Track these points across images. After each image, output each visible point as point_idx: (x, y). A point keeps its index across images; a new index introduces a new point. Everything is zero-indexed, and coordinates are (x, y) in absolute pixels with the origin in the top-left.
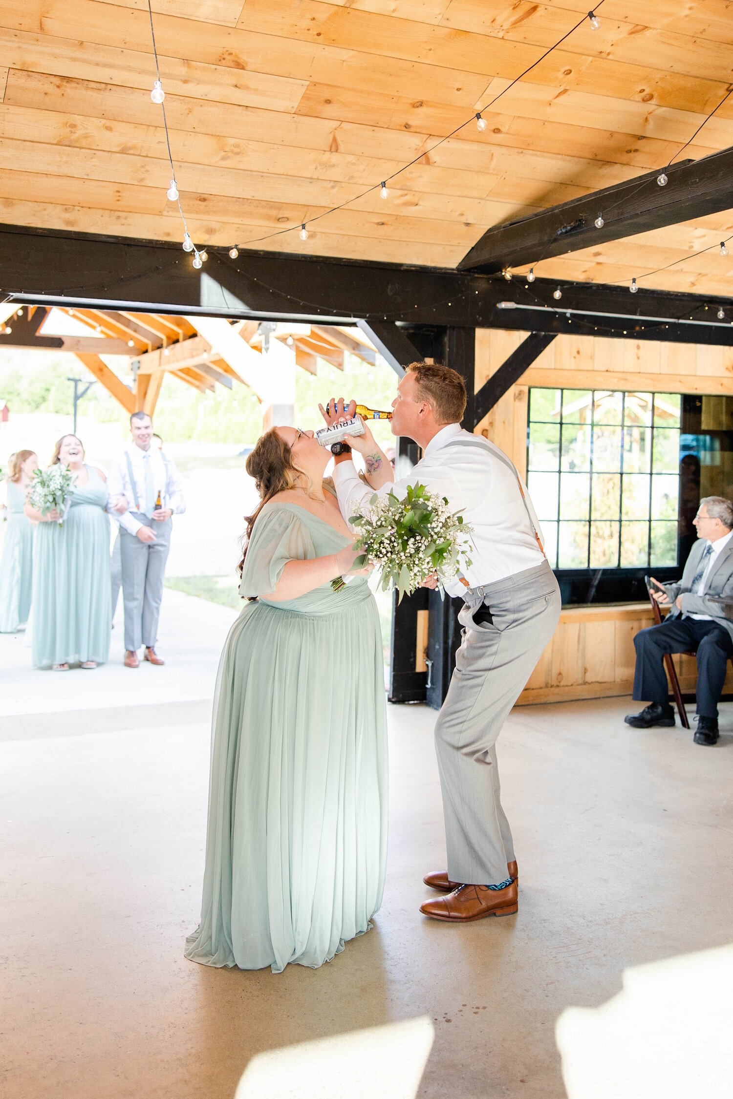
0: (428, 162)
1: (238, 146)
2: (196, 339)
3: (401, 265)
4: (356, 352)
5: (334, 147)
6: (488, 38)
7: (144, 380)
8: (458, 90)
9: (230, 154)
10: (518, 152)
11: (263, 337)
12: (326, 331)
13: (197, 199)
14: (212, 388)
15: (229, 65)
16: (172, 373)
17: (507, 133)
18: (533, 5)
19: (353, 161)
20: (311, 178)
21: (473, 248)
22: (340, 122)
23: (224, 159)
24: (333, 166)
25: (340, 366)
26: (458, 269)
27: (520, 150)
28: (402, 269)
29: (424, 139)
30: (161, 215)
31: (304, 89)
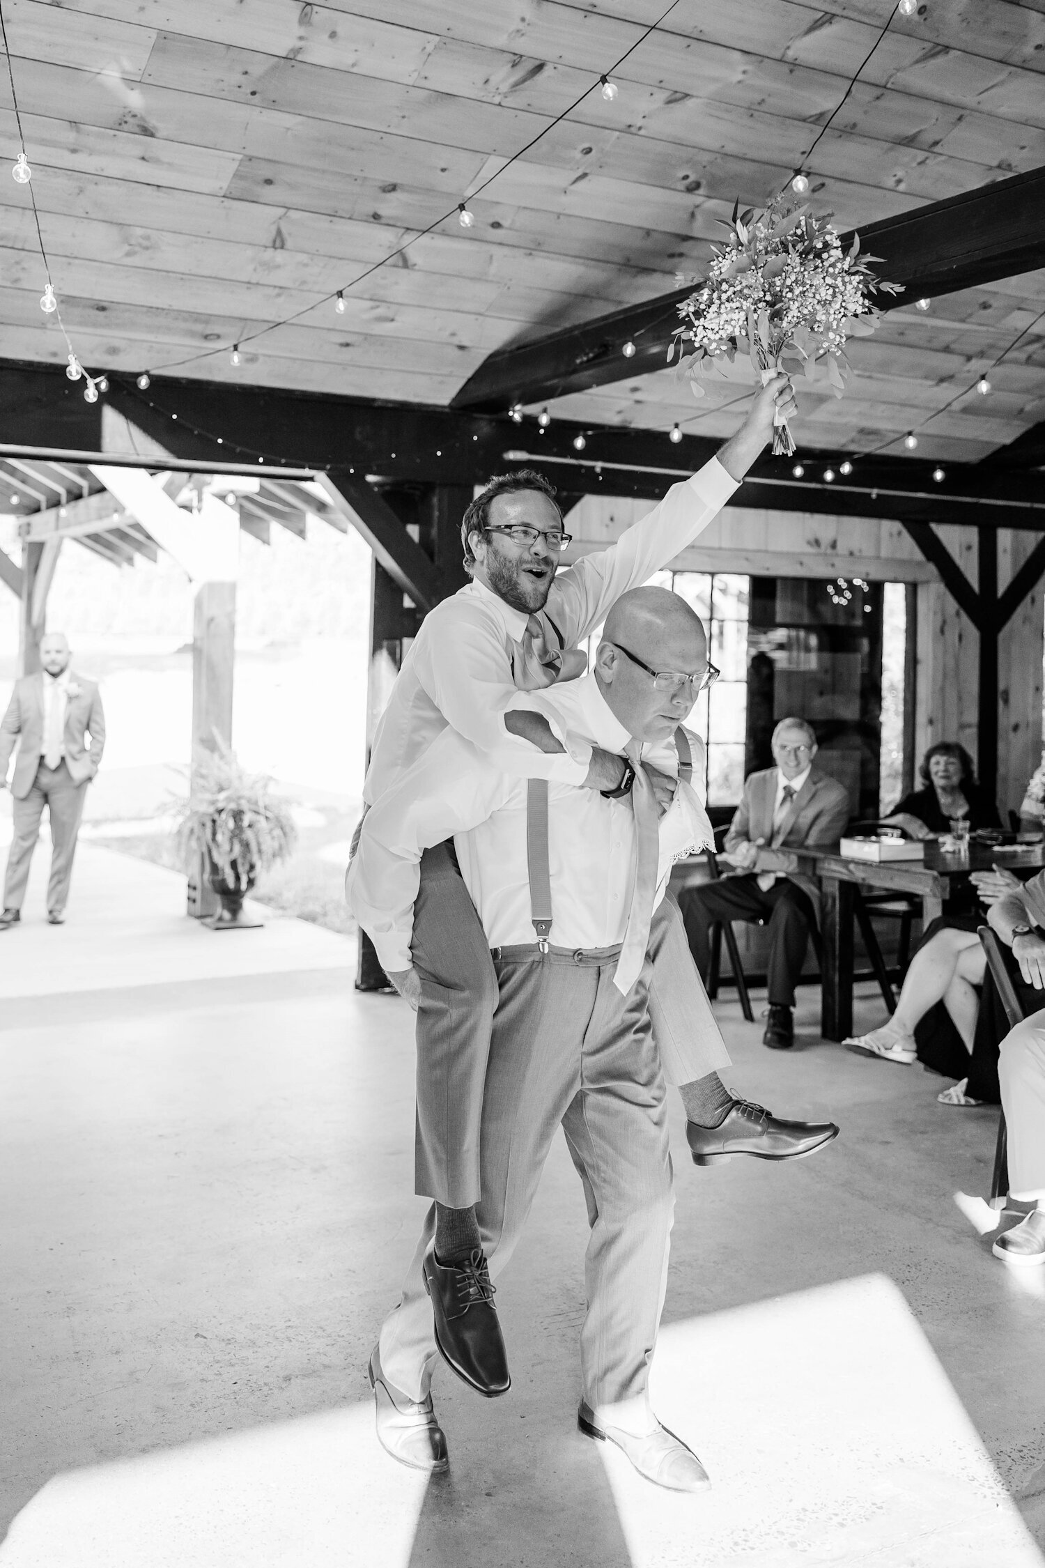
0: (406, 264)
1: (148, 238)
2: (105, 495)
3: (374, 400)
4: (323, 515)
5: (279, 242)
6: (479, 103)
7: (35, 550)
8: (443, 170)
9: (137, 249)
10: (526, 254)
11: (195, 493)
12: (281, 486)
13: (92, 307)
14: (130, 560)
15: (132, 130)
16: (76, 539)
17: (510, 229)
18: (538, 63)
19: (305, 261)
20: (249, 283)
21: (469, 380)
22: (284, 210)
23: (128, 254)
24: (278, 267)
25: (301, 533)
26: (450, 406)
27: (529, 251)
28: (376, 404)
29: (400, 235)
30: (45, 328)
31: (236, 165)
